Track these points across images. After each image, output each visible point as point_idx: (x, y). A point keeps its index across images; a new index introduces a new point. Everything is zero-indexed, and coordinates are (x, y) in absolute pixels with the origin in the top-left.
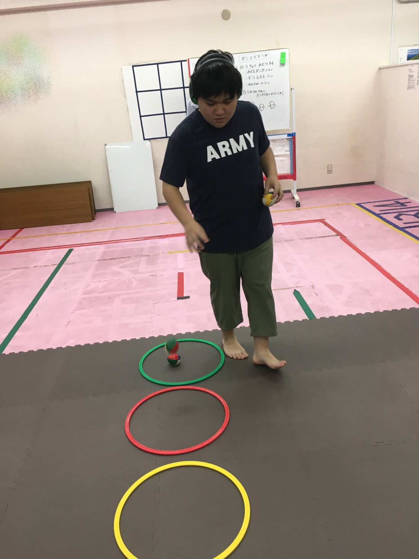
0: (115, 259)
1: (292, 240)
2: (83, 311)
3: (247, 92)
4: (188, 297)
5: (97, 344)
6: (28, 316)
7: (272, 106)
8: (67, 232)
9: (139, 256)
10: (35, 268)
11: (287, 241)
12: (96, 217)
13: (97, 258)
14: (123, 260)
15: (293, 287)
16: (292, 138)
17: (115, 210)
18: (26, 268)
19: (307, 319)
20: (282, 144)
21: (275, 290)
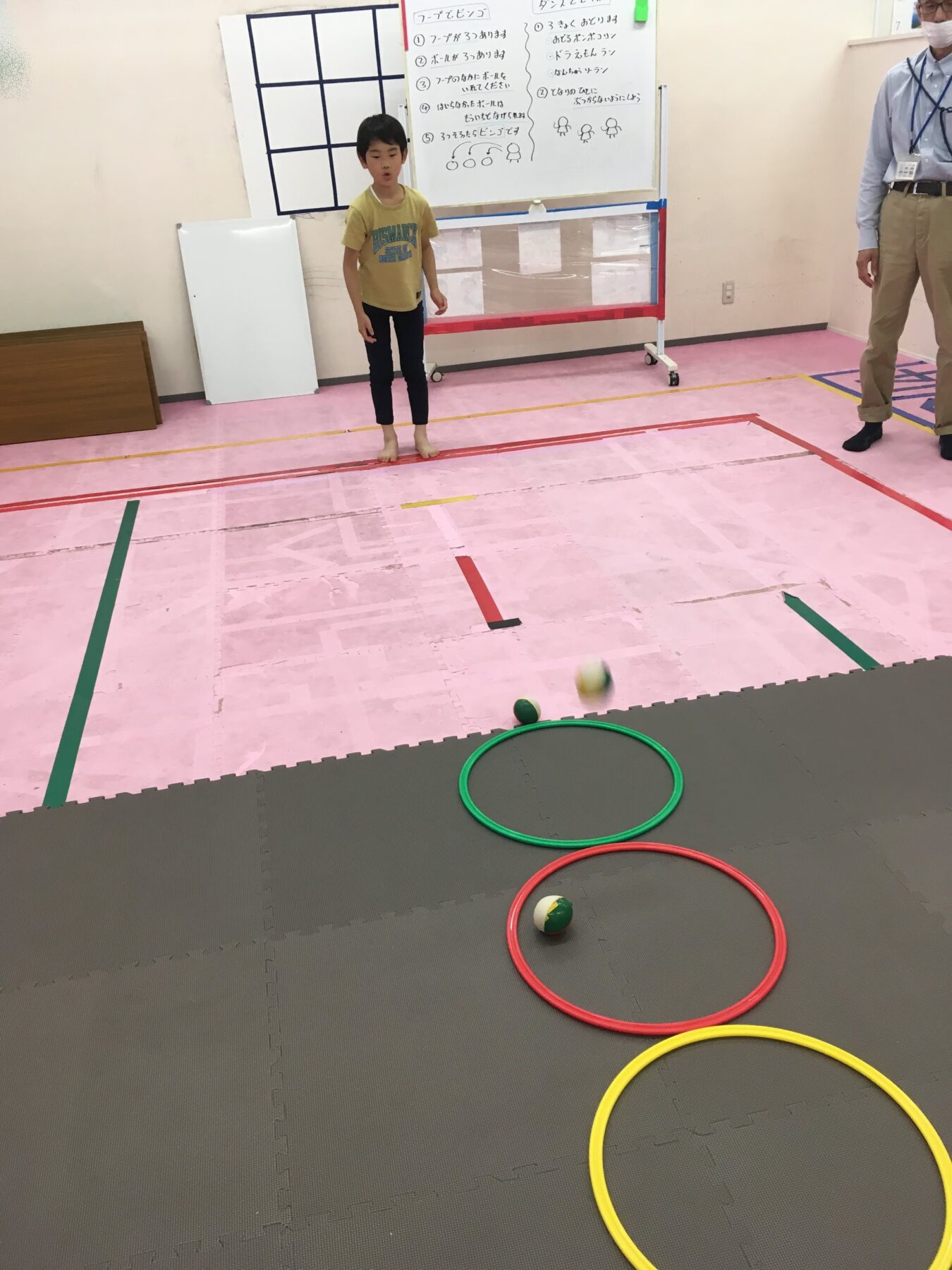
0: (266, 525)
1: (705, 467)
2: (245, 671)
3: (550, 92)
4: (515, 622)
5: (329, 762)
6: (94, 691)
7: (612, 131)
8: (100, 456)
9: (330, 517)
10: (54, 555)
11: (693, 469)
12: (163, 418)
13: (217, 521)
14: (290, 527)
15: (775, 587)
16: (657, 213)
17: (207, 398)
18: (27, 555)
19: (860, 670)
20: (634, 228)
21: (733, 595)
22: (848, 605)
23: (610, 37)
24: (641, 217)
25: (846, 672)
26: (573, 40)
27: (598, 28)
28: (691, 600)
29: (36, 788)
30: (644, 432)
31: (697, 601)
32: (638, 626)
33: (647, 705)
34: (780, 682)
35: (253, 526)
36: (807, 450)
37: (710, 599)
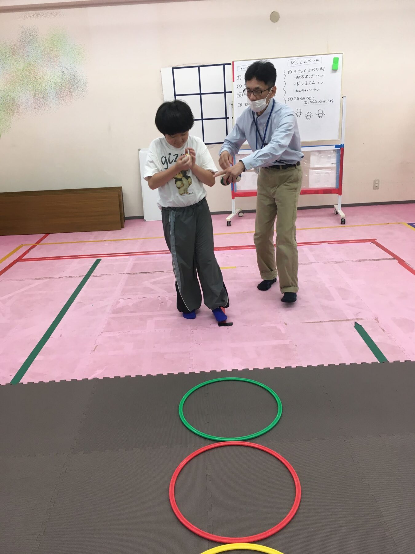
0: (146, 273)
1: (342, 262)
2: (111, 334)
3: (294, 99)
4: (231, 324)
6: (51, 337)
7: (320, 115)
8: (94, 240)
10: (60, 279)
11: (336, 262)
12: (125, 225)
13: (127, 270)
14: (155, 274)
16: (340, 150)
17: (144, 219)
18: (50, 278)
19: (377, 362)
20: (329, 156)
21: (332, 321)
22: (384, 331)
23: (321, 76)
24: (333, 151)
25: (369, 362)
26: (304, 78)
27: (316, 73)
28: (312, 321)
29: (11, 375)
30: (321, 244)
31: (314, 322)
32: (283, 331)
33: (272, 367)
34: (337, 364)
35: (140, 273)
36: (393, 257)
37: (321, 322)
